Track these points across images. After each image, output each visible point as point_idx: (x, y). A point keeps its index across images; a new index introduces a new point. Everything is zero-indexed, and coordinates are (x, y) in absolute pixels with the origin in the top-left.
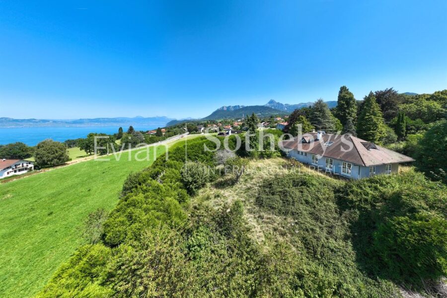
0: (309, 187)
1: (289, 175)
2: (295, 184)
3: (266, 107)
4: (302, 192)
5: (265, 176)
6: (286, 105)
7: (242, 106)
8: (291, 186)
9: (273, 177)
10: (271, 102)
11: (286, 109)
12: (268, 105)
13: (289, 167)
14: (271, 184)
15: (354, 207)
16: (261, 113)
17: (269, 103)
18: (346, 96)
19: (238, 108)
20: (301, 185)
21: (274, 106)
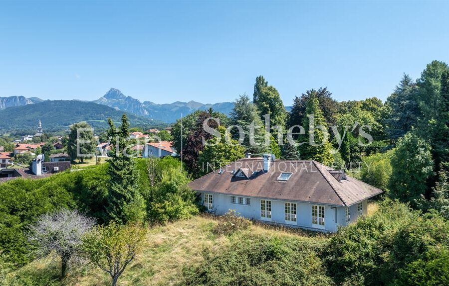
0: (279, 259)
1: (235, 247)
2: (255, 261)
3: (100, 105)
4: (271, 272)
5: (182, 261)
6: (145, 103)
7: (31, 99)
8: (248, 267)
9: (201, 258)
10: (113, 94)
11: (146, 113)
12: (105, 101)
13: (228, 231)
14: (204, 274)
15: (353, 271)
16: (87, 119)
17: (107, 96)
18: (269, 95)
19: (19, 104)
20: (266, 260)
21: (118, 104)
